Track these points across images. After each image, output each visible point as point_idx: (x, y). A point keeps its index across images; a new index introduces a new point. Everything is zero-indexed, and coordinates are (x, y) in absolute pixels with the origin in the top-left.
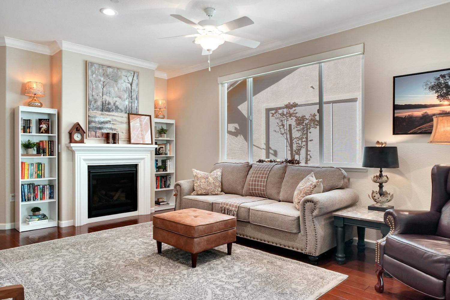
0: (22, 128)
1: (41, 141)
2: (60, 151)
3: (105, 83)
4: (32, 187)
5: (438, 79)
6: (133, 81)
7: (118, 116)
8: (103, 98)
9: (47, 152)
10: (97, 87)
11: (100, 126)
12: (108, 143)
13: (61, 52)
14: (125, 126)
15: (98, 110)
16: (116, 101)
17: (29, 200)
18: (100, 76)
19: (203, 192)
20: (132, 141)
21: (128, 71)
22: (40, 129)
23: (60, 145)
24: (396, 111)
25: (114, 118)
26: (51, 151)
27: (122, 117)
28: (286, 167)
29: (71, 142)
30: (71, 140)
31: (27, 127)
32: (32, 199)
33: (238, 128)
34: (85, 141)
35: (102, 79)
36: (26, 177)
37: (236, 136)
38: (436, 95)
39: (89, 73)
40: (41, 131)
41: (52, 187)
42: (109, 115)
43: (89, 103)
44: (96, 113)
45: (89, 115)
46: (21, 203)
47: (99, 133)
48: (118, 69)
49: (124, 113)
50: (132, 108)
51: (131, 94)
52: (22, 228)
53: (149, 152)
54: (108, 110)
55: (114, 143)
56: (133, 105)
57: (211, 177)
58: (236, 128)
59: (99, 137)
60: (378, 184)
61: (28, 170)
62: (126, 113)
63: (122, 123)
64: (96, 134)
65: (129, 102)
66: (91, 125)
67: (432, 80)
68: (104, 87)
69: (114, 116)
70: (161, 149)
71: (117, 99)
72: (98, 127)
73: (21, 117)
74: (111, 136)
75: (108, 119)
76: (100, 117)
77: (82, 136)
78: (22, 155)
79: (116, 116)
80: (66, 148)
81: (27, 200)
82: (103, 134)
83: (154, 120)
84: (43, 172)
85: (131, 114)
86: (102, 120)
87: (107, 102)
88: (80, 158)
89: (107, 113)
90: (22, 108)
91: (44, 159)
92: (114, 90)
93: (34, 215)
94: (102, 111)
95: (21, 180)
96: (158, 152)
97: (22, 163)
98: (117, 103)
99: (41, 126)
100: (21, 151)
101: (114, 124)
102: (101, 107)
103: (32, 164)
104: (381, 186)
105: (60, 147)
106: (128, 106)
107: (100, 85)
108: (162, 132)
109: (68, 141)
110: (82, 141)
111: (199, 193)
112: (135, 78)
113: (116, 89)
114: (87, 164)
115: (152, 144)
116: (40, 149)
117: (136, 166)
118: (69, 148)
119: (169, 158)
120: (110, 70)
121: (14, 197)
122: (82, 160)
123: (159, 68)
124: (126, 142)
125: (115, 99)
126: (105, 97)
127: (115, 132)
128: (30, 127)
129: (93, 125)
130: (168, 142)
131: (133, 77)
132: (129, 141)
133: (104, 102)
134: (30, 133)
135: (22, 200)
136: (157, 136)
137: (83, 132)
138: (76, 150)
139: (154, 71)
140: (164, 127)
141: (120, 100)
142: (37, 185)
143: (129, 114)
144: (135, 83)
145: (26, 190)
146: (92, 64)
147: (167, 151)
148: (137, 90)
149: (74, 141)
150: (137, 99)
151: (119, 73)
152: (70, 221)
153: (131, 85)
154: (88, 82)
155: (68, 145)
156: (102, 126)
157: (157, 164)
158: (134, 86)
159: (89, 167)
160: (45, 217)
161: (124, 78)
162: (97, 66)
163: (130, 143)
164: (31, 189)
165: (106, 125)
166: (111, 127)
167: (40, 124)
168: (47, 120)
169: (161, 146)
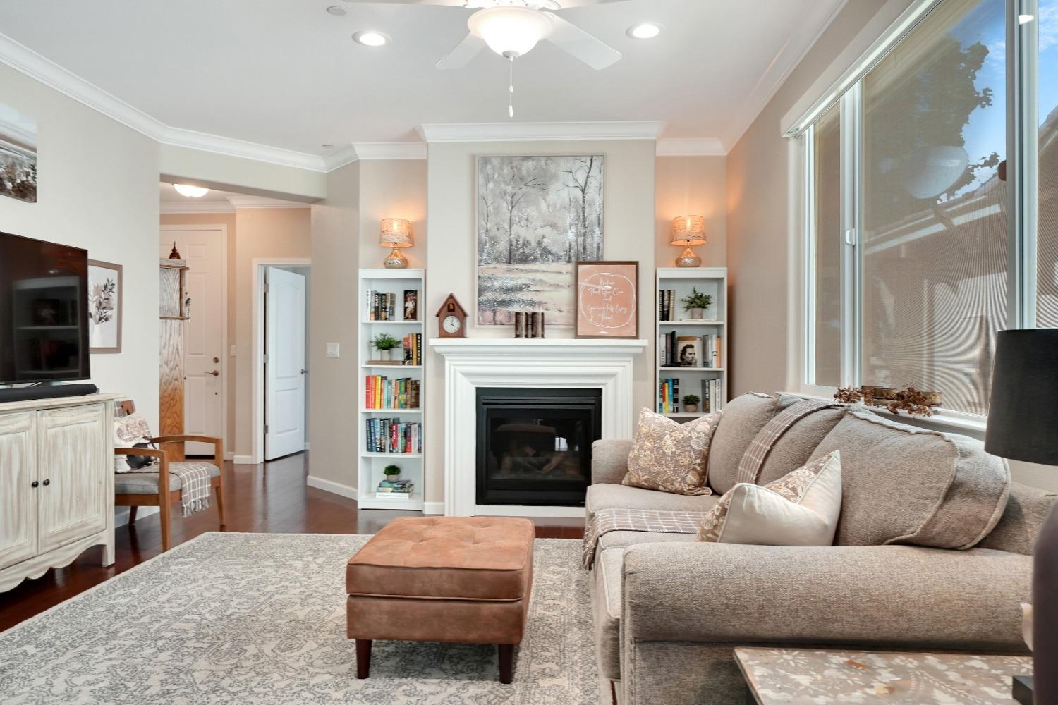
0: (373, 310)
1: (407, 336)
3: (516, 198)
4: (388, 424)
6: (590, 179)
7: (547, 271)
8: (512, 232)
9: (415, 357)
10: (498, 210)
11: (504, 297)
12: (517, 336)
14: (565, 295)
15: (498, 262)
16: (544, 237)
17: (382, 450)
18: (505, 182)
19: (644, 477)
20: (582, 331)
21: (576, 156)
22: (405, 309)
25: (539, 276)
27: (560, 273)
29: (440, 335)
30: (442, 331)
31: (382, 309)
32: (387, 448)
34: (469, 331)
35: (509, 189)
36: (378, 405)
39: (481, 180)
40: (407, 315)
42: (526, 270)
43: (484, 249)
44: (495, 268)
45: (481, 274)
47: (502, 313)
48: (548, 157)
49: (564, 263)
50: (584, 249)
51: (584, 213)
53: (628, 359)
54: (524, 260)
56: (588, 240)
57: (671, 436)
59: (501, 323)
61: (382, 391)
62: (569, 261)
63: (557, 286)
64: (494, 318)
65: (578, 234)
66: (483, 298)
68: (513, 207)
69: (537, 271)
70: (689, 350)
71: (547, 230)
72: (500, 300)
73: (365, 290)
74: (524, 320)
75: (522, 279)
77: (462, 322)
78: (369, 362)
79: (544, 272)
81: (378, 450)
82: (509, 316)
83: (657, 273)
85: (585, 263)
86: (511, 284)
87: (521, 242)
88: (455, 370)
89: (521, 266)
90: (364, 272)
92: (538, 211)
93: (390, 481)
94: (510, 263)
96: (679, 359)
97: (368, 378)
98: (546, 240)
99: (406, 305)
101: (538, 291)
102: (506, 253)
106: (574, 245)
107: (504, 205)
108: (694, 302)
110: (460, 334)
112: (595, 171)
113: (545, 208)
114: (474, 383)
115: (638, 336)
117: (600, 390)
119: (716, 376)
120: (527, 166)
122: (459, 375)
123: (670, 132)
124: (566, 333)
127: (539, 310)
129: (489, 295)
130: (714, 329)
131: (588, 171)
132: (574, 330)
133: (514, 243)
134: (387, 319)
135: (370, 449)
136: (681, 317)
137: (465, 315)
138: (450, 353)
139: (655, 142)
140: (703, 290)
141: (555, 231)
142: (396, 422)
143: (578, 263)
144: (594, 184)
145: (378, 430)
146: (486, 160)
147: (710, 356)
148: (598, 200)
149: (444, 334)
150: (599, 223)
151: (552, 167)
152: (439, 504)
153: (583, 192)
154: (478, 201)
155: (433, 342)
156: (508, 297)
157: (676, 391)
158: (592, 192)
159: (478, 390)
160: (404, 487)
161: (564, 176)
162: (496, 162)
163: (577, 337)
164: (387, 428)
165: (520, 296)
166: (529, 298)
167: (406, 301)
168: (414, 292)
169: (689, 343)
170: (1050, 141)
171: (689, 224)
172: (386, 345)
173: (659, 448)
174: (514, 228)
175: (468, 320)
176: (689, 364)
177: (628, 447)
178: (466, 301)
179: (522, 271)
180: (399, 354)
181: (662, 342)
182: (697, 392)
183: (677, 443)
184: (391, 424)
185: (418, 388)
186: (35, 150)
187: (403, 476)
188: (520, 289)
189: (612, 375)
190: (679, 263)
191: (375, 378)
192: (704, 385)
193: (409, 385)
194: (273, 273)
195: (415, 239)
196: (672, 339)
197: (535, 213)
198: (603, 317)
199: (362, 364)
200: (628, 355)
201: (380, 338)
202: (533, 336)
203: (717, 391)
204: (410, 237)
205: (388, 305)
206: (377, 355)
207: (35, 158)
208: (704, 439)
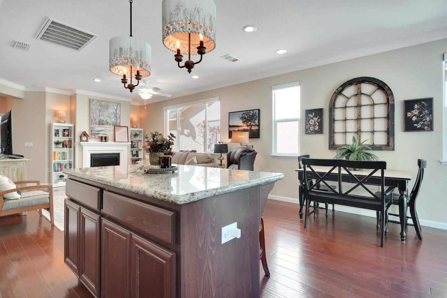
0: (54, 134)
1: (65, 141)
2: (75, 146)
3: (100, 110)
4: (60, 165)
5: (242, 115)
7: (108, 127)
9: (68, 146)
10: (96, 112)
12: (102, 142)
13: (75, 94)
14: (112, 133)
15: (96, 124)
18: (98, 106)
20: (116, 140)
21: (114, 103)
22: (64, 134)
23: (75, 143)
24: (230, 128)
25: (106, 128)
26: (70, 146)
27: (111, 128)
28: (188, 154)
29: (81, 141)
30: (81, 140)
32: (59, 171)
33: (189, 132)
34: (89, 140)
35: (99, 108)
36: (56, 159)
37: (188, 137)
38: (242, 121)
39: (92, 105)
40: (65, 135)
41: (70, 165)
43: (91, 121)
44: (95, 126)
45: (92, 127)
46: (53, 173)
47: (97, 136)
48: (108, 102)
50: (116, 123)
51: (116, 115)
52: (54, 185)
54: (103, 124)
55: (106, 142)
56: (117, 121)
58: (188, 133)
59: (97, 139)
60: (220, 161)
61: (58, 156)
62: (113, 125)
63: (110, 131)
64: (95, 137)
65: (115, 120)
66: (92, 132)
67: (240, 115)
68: (100, 112)
69: (105, 127)
70: (135, 145)
72: (96, 133)
73: (54, 128)
74: (104, 138)
75: (102, 129)
76: (97, 128)
77: (87, 138)
78: (54, 148)
80: (78, 144)
81: (57, 171)
82: (99, 137)
83: (130, 129)
84: (65, 157)
85: (116, 126)
86: (99, 129)
87: (102, 120)
88: (86, 150)
89: (102, 126)
90: (54, 124)
91: (66, 150)
92: (106, 114)
93: (61, 179)
94: (99, 125)
95: (53, 161)
96: (132, 147)
97: (54, 152)
99: (65, 133)
100: (53, 145)
101: (106, 131)
102: (98, 123)
103: (60, 153)
104: (221, 162)
105: (75, 144)
106: (114, 122)
107: (98, 111)
108: (136, 135)
109: (80, 141)
110: (87, 141)
112: (118, 107)
113: (107, 113)
114: (90, 153)
115: (128, 142)
116: (64, 145)
117: (119, 154)
118: (80, 144)
119: (140, 150)
120: (103, 103)
121: (49, 169)
124: (113, 141)
125: (106, 118)
127: (106, 136)
128: (58, 134)
129: (94, 132)
130: (140, 141)
132: (115, 140)
133: (100, 120)
134: (58, 136)
135: (54, 171)
136: (133, 138)
138: (84, 145)
139: (130, 102)
140: (137, 133)
141: (109, 119)
144: (118, 109)
145: (57, 166)
146: (93, 100)
147: (139, 146)
148: (119, 113)
149: (83, 141)
150: (119, 118)
151: (109, 104)
153: (116, 111)
154: (91, 110)
156: (99, 132)
157: (132, 153)
158: (118, 111)
159: (92, 155)
161: (112, 107)
162: (96, 101)
163: (115, 142)
164: (59, 166)
165: (101, 132)
166: (104, 133)
168: (68, 130)
169: (135, 143)
171: (135, 119)
174: (100, 117)
175: (89, 137)
176: (135, 147)
178: (88, 133)
179: (102, 127)
182: (136, 154)
188: (101, 131)
189: (123, 150)
190: (133, 127)
192: (137, 152)
193: (64, 154)
196: (132, 143)
197: (105, 114)
198: (121, 138)
200: (126, 146)
201: (57, 141)
203: (140, 153)
206: (56, 146)
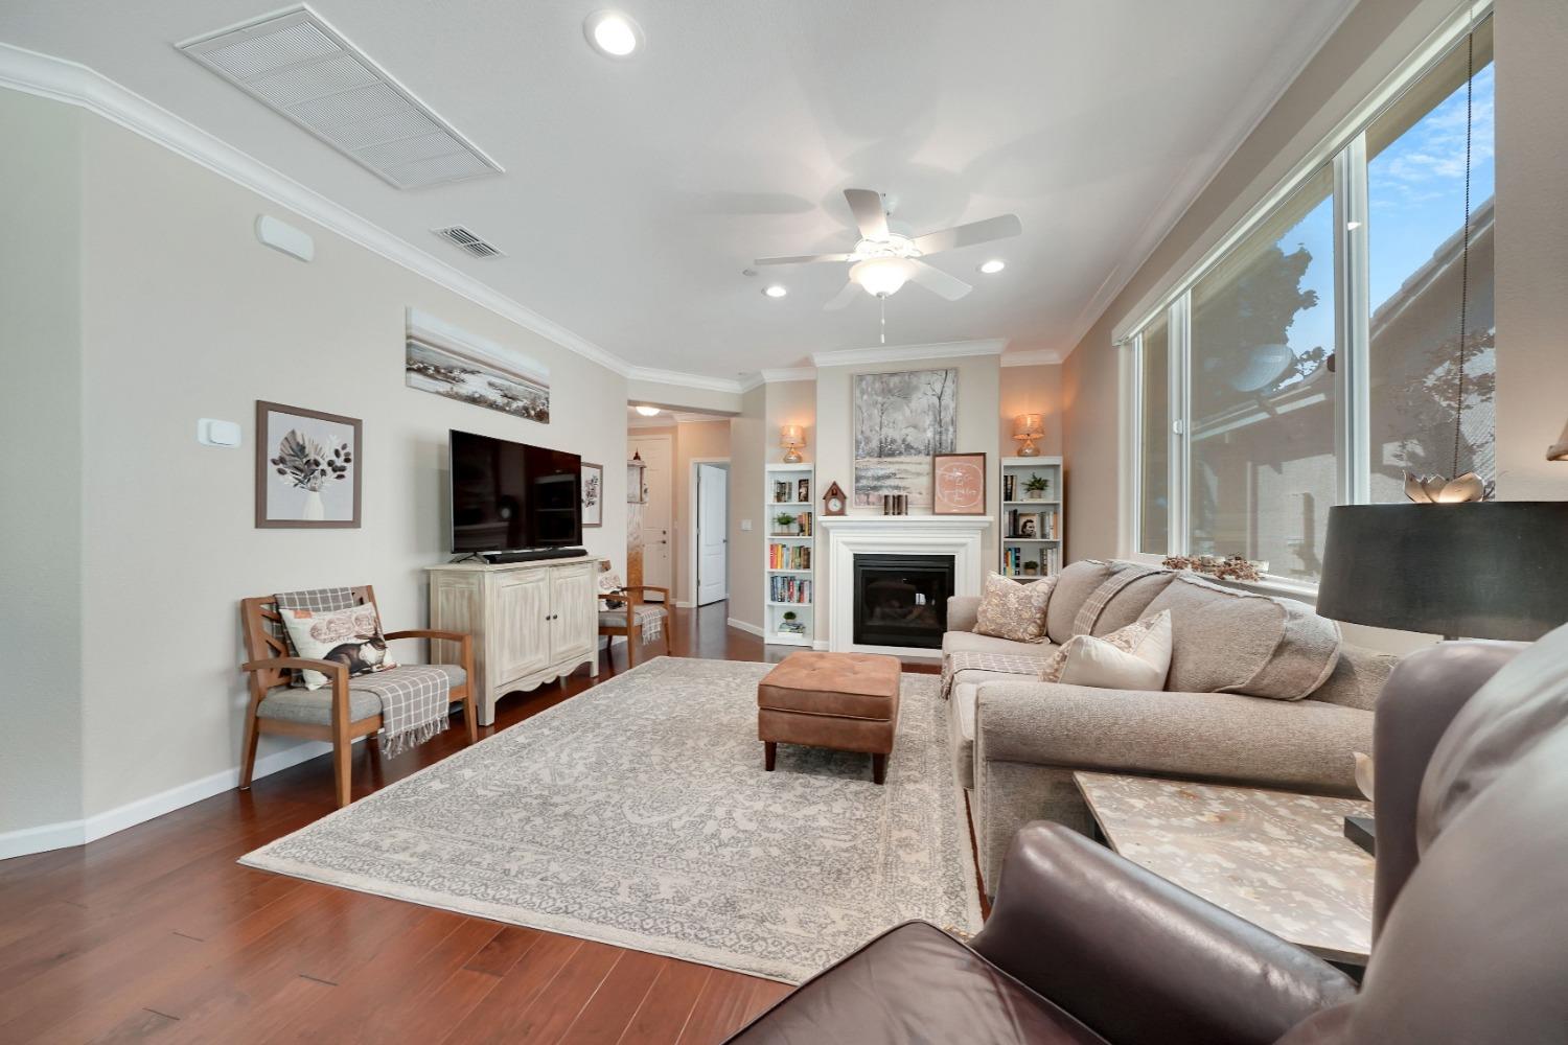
0: (776, 495)
1: (801, 514)
3: (885, 406)
4: (787, 581)
6: (945, 389)
7: (910, 463)
8: (882, 433)
9: (806, 530)
10: (870, 416)
11: (875, 483)
12: (886, 514)
14: (925, 481)
15: (871, 456)
16: (907, 436)
17: (782, 600)
18: (876, 394)
19: (991, 627)
20: (937, 511)
21: (933, 371)
22: (800, 494)
25: (903, 467)
26: (809, 529)
27: (921, 464)
30: (827, 511)
31: (782, 494)
32: (786, 599)
34: (848, 510)
35: (880, 399)
36: (779, 567)
39: (856, 393)
40: (801, 498)
42: (893, 462)
43: (856, 446)
44: (868, 461)
45: (857, 466)
47: (873, 496)
48: (912, 373)
49: (924, 456)
50: (940, 444)
51: (940, 416)
52: (769, 639)
53: (977, 532)
54: (892, 454)
56: (944, 437)
57: (1015, 595)
59: (873, 504)
61: (782, 556)
62: (928, 454)
63: (918, 474)
64: (868, 500)
65: (935, 433)
66: (859, 485)
68: (883, 413)
69: (902, 463)
70: (1029, 524)
71: (910, 430)
72: (872, 486)
73: (770, 480)
74: (892, 501)
75: (892, 469)
77: (843, 503)
78: (773, 534)
79: (908, 463)
81: (780, 600)
82: (880, 497)
83: (1002, 462)
85: (941, 455)
86: (881, 473)
87: (889, 440)
88: (837, 540)
89: (889, 459)
90: (774, 467)
91: (804, 540)
92: (903, 415)
93: (788, 624)
94: (880, 457)
95: (767, 568)
96: (1017, 531)
97: (772, 546)
98: (909, 438)
99: (800, 491)
101: (903, 478)
102: (877, 449)
103: (788, 548)
106: (932, 441)
107: (876, 411)
108: (1035, 485)
110: (841, 512)
111: (982, 629)
112: (949, 383)
113: (908, 413)
114: (851, 550)
115: (985, 513)
116: (801, 526)
117: (951, 559)
119: (1053, 546)
120: (894, 380)
122: (841, 544)
123: (1012, 347)
124: (926, 511)
126: (884, 430)
127: (903, 493)
129: (864, 482)
131: (943, 382)
132: (932, 509)
133: (883, 441)
134: (787, 501)
135: (773, 599)
136: (1022, 497)
137: (845, 498)
138: (832, 527)
139: (999, 356)
140: (1040, 475)
141: (916, 431)
142: (793, 579)
143: (935, 456)
144: (948, 391)
145: (779, 585)
146: (861, 378)
147: (1047, 529)
148: (952, 405)
149: (829, 513)
150: (953, 422)
151: (914, 380)
152: (826, 642)
153: (939, 399)
154: (855, 409)
155: (820, 518)
156: (878, 483)
157: (1017, 558)
158: (946, 399)
159: (855, 555)
160: (798, 628)
161: (924, 387)
162: (870, 378)
163: (934, 513)
164: (786, 584)
165: (888, 482)
166: (896, 484)
167: (800, 487)
168: (806, 481)
169: (1029, 518)
170: (1378, 333)
172: (785, 521)
173: (1004, 605)
175: (848, 501)
176: (1029, 536)
177: (978, 603)
178: (846, 487)
179: (890, 463)
180: (795, 528)
181: (1006, 518)
182: (1037, 560)
183: (1019, 600)
184: (789, 581)
185: (809, 554)
186: (548, 388)
187: (798, 620)
188: (888, 477)
189: (963, 545)
190: (1020, 454)
191: (777, 545)
192: (1042, 553)
193: (802, 553)
194: (704, 470)
195: (807, 440)
196: (1015, 516)
197: (901, 418)
198: (956, 498)
199: (767, 535)
200: (976, 529)
201: (781, 515)
202: (899, 514)
203: (1054, 558)
204: (803, 439)
205: (787, 491)
206: (778, 528)
207: (548, 393)
208: (1043, 598)
